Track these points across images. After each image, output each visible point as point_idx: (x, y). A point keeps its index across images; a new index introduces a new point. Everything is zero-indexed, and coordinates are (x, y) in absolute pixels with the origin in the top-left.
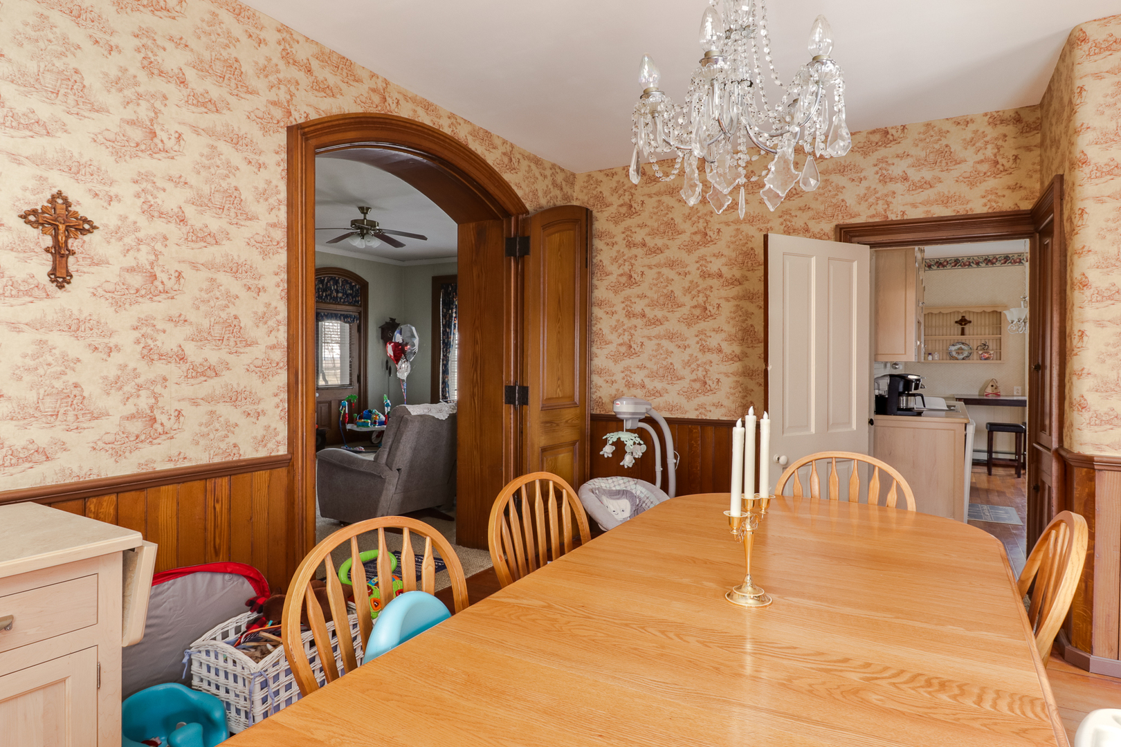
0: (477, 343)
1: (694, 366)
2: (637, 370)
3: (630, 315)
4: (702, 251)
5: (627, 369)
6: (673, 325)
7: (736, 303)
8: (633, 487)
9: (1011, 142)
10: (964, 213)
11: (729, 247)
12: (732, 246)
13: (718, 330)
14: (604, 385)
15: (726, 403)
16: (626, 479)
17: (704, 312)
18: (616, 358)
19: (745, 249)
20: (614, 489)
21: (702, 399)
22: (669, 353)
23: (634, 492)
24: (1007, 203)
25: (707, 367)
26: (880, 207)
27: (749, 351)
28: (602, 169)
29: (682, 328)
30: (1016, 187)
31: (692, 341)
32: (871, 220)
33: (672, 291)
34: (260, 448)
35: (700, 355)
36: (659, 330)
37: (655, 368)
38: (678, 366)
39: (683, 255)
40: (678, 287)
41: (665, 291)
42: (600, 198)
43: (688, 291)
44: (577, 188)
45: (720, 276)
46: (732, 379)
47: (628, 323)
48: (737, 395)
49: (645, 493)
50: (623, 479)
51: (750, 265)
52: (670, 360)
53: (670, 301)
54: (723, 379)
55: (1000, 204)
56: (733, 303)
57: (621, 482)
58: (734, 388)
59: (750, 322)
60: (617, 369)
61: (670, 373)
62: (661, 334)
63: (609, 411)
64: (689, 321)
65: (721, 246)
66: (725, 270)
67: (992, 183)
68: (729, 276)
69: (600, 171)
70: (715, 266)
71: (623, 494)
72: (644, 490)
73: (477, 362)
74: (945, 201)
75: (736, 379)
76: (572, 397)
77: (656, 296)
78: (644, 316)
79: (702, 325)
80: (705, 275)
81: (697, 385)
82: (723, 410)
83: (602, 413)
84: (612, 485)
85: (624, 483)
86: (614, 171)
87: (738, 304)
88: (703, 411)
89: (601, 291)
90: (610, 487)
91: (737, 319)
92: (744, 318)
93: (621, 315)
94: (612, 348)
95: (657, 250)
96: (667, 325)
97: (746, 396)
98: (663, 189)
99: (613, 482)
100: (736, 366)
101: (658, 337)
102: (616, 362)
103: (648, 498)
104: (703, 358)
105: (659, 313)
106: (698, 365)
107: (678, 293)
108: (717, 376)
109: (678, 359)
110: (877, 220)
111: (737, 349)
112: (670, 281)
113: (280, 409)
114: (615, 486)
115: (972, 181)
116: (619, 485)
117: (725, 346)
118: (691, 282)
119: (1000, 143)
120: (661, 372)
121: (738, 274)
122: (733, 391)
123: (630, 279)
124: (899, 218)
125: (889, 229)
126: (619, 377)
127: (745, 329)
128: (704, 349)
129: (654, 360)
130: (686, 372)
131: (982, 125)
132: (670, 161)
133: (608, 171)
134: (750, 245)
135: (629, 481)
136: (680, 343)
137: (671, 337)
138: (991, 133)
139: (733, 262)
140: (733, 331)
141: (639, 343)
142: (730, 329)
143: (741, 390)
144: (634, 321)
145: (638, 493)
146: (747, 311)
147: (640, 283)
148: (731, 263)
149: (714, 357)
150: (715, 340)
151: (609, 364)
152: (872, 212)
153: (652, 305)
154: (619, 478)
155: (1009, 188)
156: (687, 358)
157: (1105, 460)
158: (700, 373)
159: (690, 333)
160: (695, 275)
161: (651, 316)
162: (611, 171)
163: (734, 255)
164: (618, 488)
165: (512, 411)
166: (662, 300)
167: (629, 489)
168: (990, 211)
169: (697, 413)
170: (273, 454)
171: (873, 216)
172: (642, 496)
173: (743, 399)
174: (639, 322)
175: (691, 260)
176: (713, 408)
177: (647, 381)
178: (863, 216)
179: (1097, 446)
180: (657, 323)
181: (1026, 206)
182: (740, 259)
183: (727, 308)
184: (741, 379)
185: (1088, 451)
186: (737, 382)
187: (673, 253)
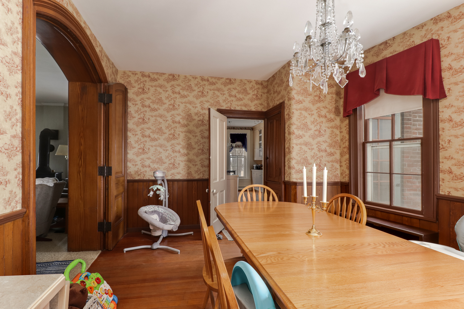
0: (82, 145)
1: (170, 158)
2: (147, 160)
3: (143, 136)
4: (173, 112)
5: (143, 159)
6: (162, 141)
7: (185, 134)
8: (157, 209)
9: (260, 91)
10: (250, 110)
11: (183, 112)
12: (184, 112)
13: (179, 144)
14: (132, 166)
15: (182, 172)
16: (154, 206)
17: (173, 137)
18: (137, 154)
19: (188, 113)
20: (150, 211)
21: (173, 171)
22: (160, 153)
23: (158, 210)
24: (260, 109)
25: (175, 158)
26: (229, 105)
27: (190, 152)
28: (131, 70)
29: (165, 143)
30: (261, 104)
31: (169, 148)
32: (226, 109)
33: (161, 127)
34: (7, 207)
35: (172, 154)
36: (156, 143)
37: (154, 159)
38: (164, 158)
39: (165, 113)
40: (163, 126)
41: (158, 127)
42: (129, 83)
43: (167, 127)
44: (118, 76)
45: (180, 123)
46: (184, 163)
47: (143, 140)
48: (185, 169)
49: (163, 211)
50: (152, 206)
51: (190, 120)
52: (160, 156)
53: (160, 131)
54: (181, 163)
55: (258, 109)
56: (184, 134)
57: (152, 207)
58: (185, 167)
59: (190, 141)
60: (138, 159)
61: (160, 161)
62: (157, 144)
63: (134, 178)
64: (168, 140)
65: (180, 111)
66: (181, 121)
67: (256, 102)
68: (183, 123)
69: (130, 71)
70: (178, 119)
71: (155, 212)
72: (162, 209)
73: (81, 154)
74: (246, 105)
75: (185, 163)
76: (122, 172)
77: (154, 129)
78: (150, 137)
79: (173, 142)
80: (174, 122)
81: (171, 166)
82: (181, 175)
83: (131, 179)
84: (149, 209)
85: (153, 208)
86: (136, 73)
87: (186, 134)
88: (173, 176)
89: (131, 125)
90: (148, 210)
91: (185, 140)
92: (188, 140)
93: (139, 136)
94: (136, 150)
95: (155, 110)
96: (159, 141)
97: (189, 169)
98: (157, 85)
99: (149, 208)
100: (185, 158)
101: (155, 146)
102: (137, 156)
103: (165, 212)
104: (173, 155)
105: (156, 136)
106: (172, 158)
107: (164, 128)
108: (179, 162)
109: (164, 155)
110: (228, 109)
111: (185, 151)
112: (160, 123)
113: (18, 179)
114: (150, 209)
115: (252, 100)
116: (152, 208)
117: (181, 150)
118: (169, 124)
119: (258, 90)
120: (157, 160)
121: (186, 123)
122: (184, 168)
123: (144, 121)
124: (234, 109)
125: (232, 112)
126: (139, 163)
127: (188, 144)
128: (174, 151)
129: (154, 155)
130: (167, 161)
131: (253, 83)
132: (160, 74)
133: (134, 72)
134: (190, 112)
135: (155, 207)
136: (165, 149)
137: (161, 146)
138: (256, 87)
139: (184, 118)
140: (184, 144)
141: (147, 148)
142: (183, 143)
143: (187, 167)
144: (145, 139)
145: (160, 211)
146: (189, 137)
147: (148, 123)
148: (183, 118)
149: (177, 154)
150: (178, 148)
151: (135, 157)
152: (227, 106)
153: (153, 132)
154: (151, 206)
155: (260, 104)
156: (167, 155)
157: (299, 182)
158: (172, 161)
159: (168, 145)
160: (170, 121)
161: (153, 137)
162: (135, 72)
163: (184, 115)
164: (151, 210)
165: (102, 179)
166: (157, 131)
167: (156, 210)
168: (256, 110)
169: (171, 177)
170: (14, 210)
171: (227, 107)
172: (162, 212)
173: (188, 170)
174: (147, 139)
175: (168, 115)
176: (177, 175)
177: (151, 164)
178: (224, 107)
179: (297, 179)
180: (155, 140)
181: (264, 110)
182: (186, 117)
183: (182, 135)
184: (187, 163)
185: (295, 180)
186: (186, 164)
187: (161, 112)
